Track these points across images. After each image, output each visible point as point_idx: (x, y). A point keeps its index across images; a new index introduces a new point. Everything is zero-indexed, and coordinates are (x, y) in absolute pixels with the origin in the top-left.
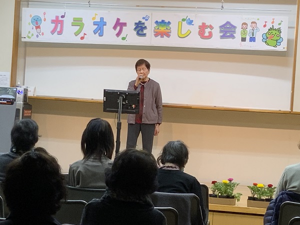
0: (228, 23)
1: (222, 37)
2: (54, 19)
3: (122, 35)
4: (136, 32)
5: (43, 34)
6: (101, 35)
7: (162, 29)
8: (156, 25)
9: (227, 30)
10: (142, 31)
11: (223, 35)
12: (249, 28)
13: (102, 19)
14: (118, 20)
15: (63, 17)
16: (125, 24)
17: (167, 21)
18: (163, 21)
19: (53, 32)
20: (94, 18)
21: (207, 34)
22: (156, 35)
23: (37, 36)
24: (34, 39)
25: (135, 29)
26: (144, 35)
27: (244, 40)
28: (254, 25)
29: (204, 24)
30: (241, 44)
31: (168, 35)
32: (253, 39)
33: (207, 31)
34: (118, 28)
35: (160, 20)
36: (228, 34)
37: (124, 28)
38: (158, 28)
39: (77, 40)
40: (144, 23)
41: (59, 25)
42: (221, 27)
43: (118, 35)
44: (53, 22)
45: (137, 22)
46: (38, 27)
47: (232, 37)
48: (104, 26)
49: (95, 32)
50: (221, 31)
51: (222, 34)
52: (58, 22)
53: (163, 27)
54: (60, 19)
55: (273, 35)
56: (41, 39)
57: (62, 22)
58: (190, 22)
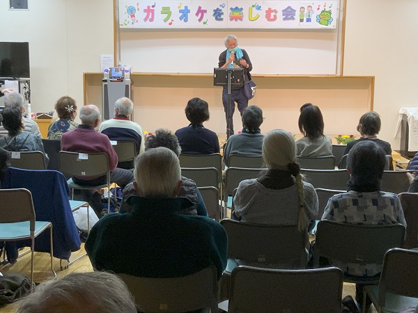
0: (289, 7)
1: (284, 19)
2: (146, 8)
3: (203, 20)
4: (214, 18)
5: (137, 21)
6: (186, 21)
7: (236, 14)
8: (231, 11)
9: (289, 14)
10: (220, 16)
12: (306, 11)
13: (186, 7)
14: (200, 7)
15: (153, 6)
16: (205, 11)
17: (239, 7)
18: (237, 8)
19: (145, 20)
20: (179, 7)
21: (272, 17)
22: (231, 19)
23: (133, 23)
24: (130, 26)
25: (214, 15)
26: (222, 19)
27: (302, 20)
28: (309, 8)
29: (270, 9)
31: (241, 19)
32: (309, 20)
33: (273, 14)
34: (200, 15)
35: (234, 7)
36: (289, 17)
37: (205, 14)
38: (233, 14)
39: (166, 26)
40: (221, 10)
41: (151, 13)
42: (283, 11)
43: (200, 20)
44: (145, 11)
45: (216, 9)
46: (133, 16)
47: (293, 18)
48: (188, 13)
49: (181, 19)
50: (284, 15)
51: (284, 17)
52: (149, 11)
53: (237, 13)
54: (151, 8)
55: (325, 16)
56: (136, 26)
57: (153, 11)
58: (259, 8)
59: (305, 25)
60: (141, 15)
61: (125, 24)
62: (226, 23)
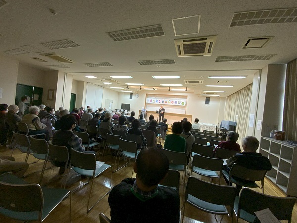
6: (157, 102)
18: (166, 100)
28: (180, 101)
51: (175, 103)
55: (183, 103)
59: (179, 105)
60: (150, 101)
61: (147, 102)
62: (164, 103)
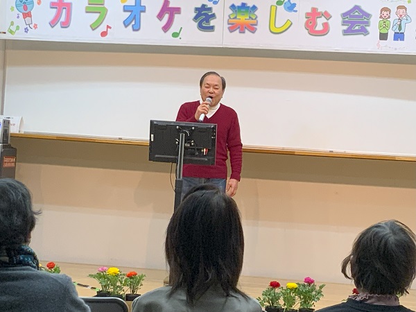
0: (357, 8)
1: (346, 33)
3: (173, 29)
4: (196, 24)
5: (36, 26)
7: (243, 18)
8: (231, 12)
9: (355, 21)
10: (208, 21)
11: (348, 28)
12: (394, 17)
13: (138, 1)
14: (166, 2)
16: (178, 10)
17: (250, 5)
19: (53, 24)
21: (319, 27)
22: (232, 29)
23: (26, 30)
24: (20, 36)
25: (195, 18)
26: (212, 28)
29: (314, 10)
30: (378, 44)
31: (253, 30)
33: (320, 22)
34: (166, 16)
35: (238, 4)
36: (357, 28)
37: (176, 16)
38: (235, 18)
39: (95, 37)
40: (210, 9)
41: (64, 10)
42: (344, 15)
43: (166, 28)
44: (53, 5)
45: (199, 6)
46: (27, 15)
47: (364, 31)
48: (142, 14)
49: (126, 24)
50: (344, 23)
51: (345, 28)
52: (62, 6)
56: (33, 36)
57: (69, 6)
58: (291, 7)
59: (391, 47)
61: (11, 32)
62: (221, 36)
